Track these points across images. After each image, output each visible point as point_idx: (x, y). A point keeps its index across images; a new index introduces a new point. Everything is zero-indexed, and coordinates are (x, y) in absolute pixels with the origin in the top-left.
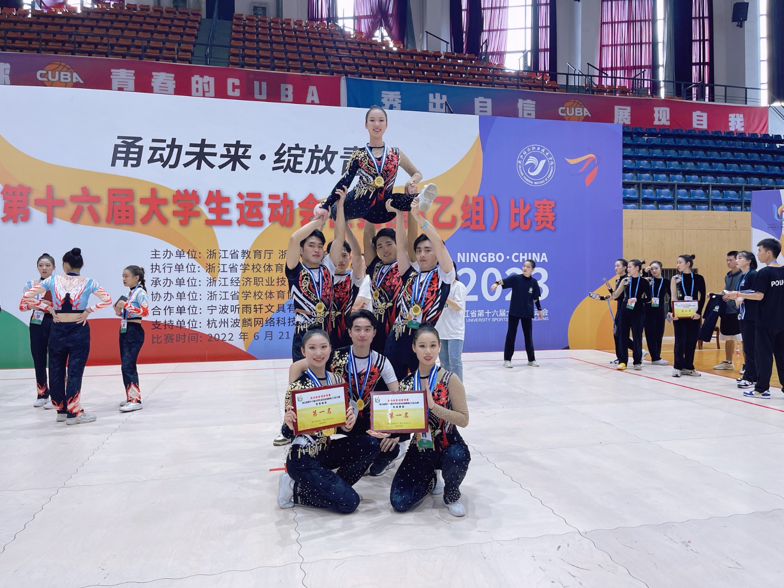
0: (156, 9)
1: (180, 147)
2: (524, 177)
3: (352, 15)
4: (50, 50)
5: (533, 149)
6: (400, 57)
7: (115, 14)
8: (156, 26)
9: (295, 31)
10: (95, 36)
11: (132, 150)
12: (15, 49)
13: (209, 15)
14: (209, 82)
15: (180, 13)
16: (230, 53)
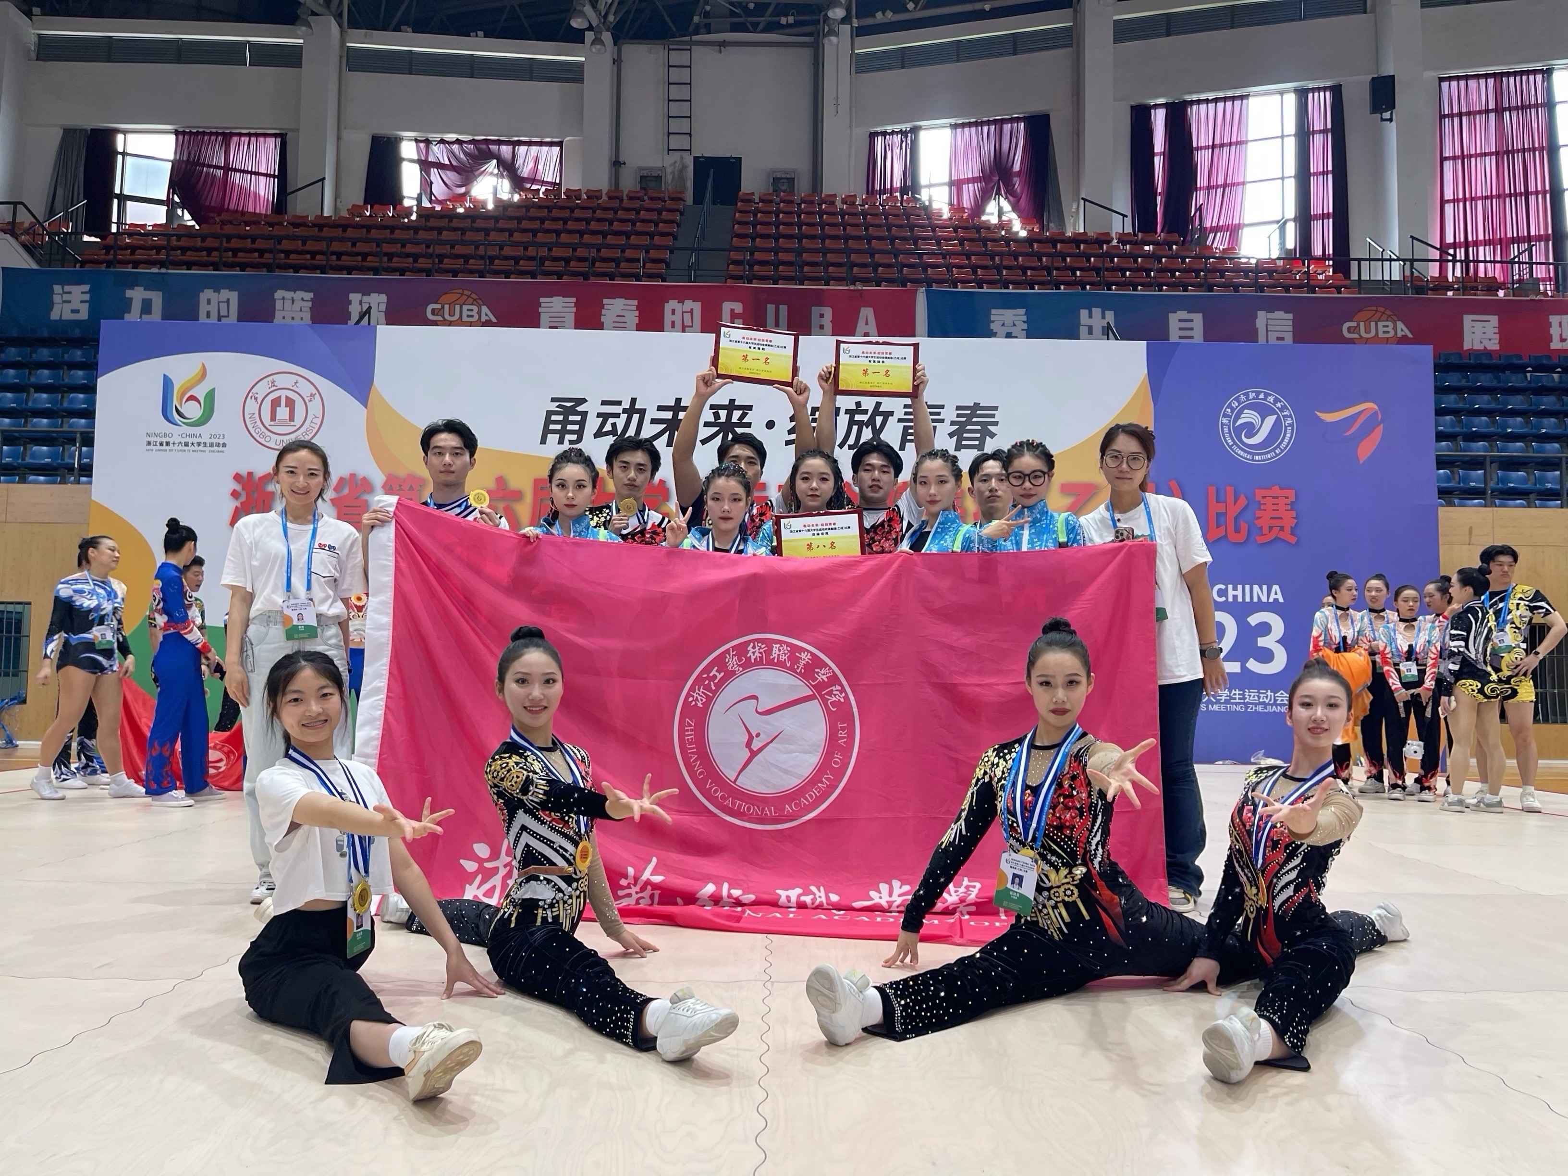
0: (612, 194)
1: (642, 412)
2: (1235, 447)
3: (947, 180)
4: (446, 271)
5: (1251, 397)
6: (1032, 246)
7: (547, 207)
8: (611, 224)
9: (843, 213)
10: (516, 244)
11: (571, 418)
12: (393, 270)
13: (698, 198)
14: (692, 310)
15: (651, 199)
16: (730, 259)
